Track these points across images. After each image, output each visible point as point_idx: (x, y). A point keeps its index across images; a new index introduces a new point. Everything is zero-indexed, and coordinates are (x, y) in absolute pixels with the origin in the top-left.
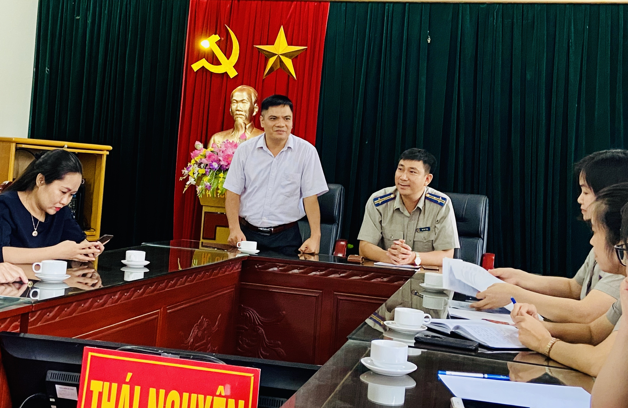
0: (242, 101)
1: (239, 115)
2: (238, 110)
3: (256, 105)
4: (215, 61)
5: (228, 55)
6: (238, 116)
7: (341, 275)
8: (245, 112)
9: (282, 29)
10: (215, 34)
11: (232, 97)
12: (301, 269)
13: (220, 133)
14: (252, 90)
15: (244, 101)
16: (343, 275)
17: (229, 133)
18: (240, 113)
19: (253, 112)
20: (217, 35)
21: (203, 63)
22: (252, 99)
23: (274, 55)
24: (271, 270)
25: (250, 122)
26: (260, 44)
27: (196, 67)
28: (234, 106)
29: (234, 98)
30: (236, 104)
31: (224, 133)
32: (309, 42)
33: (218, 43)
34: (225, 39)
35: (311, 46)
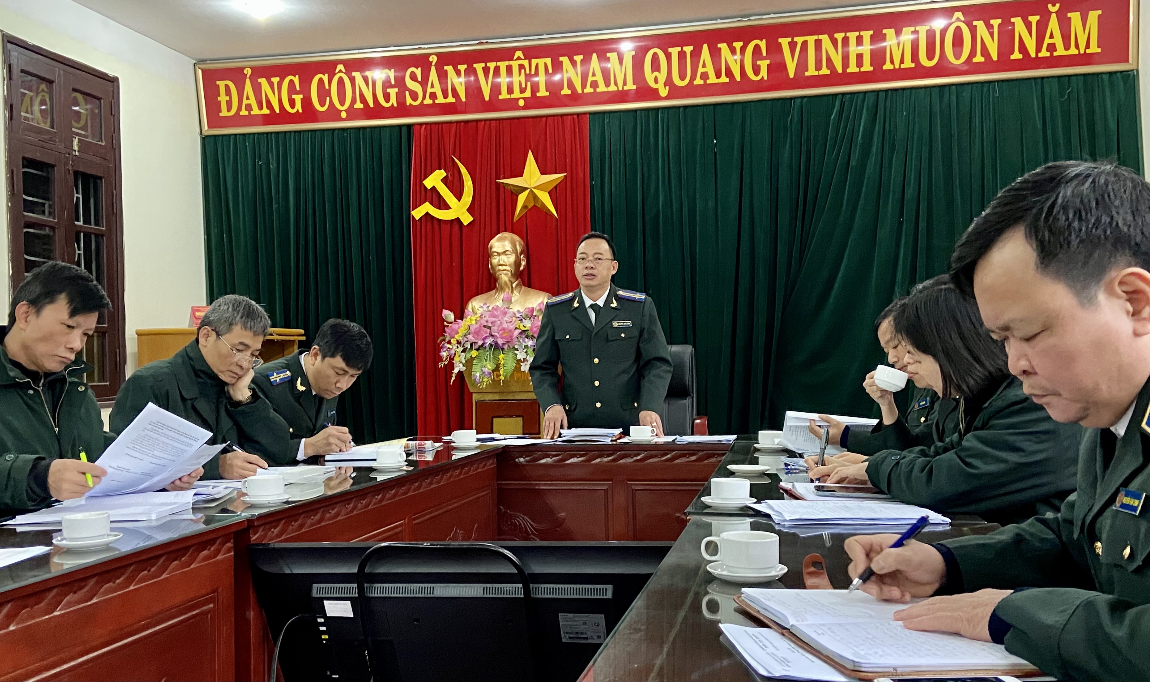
0: (504, 253)
1: (504, 270)
2: (502, 265)
3: (522, 256)
4: (443, 205)
5: (458, 193)
6: (501, 272)
7: (635, 458)
8: (510, 266)
9: (530, 155)
10: (440, 169)
11: (491, 248)
12: (581, 456)
13: (479, 297)
14: (516, 238)
15: (507, 253)
16: (639, 457)
17: (492, 296)
18: (504, 268)
19: (520, 266)
20: (442, 171)
21: (427, 208)
22: (517, 249)
23: (524, 189)
24: (543, 461)
25: (517, 279)
26: (504, 178)
27: (418, 213)
28: (495, 261)
29: (494, 250)
30: (497, 258)
31: (484, 296)
32: (568, 168)
33: (445, 181)
34: (453, 175)
35: (571, 173)
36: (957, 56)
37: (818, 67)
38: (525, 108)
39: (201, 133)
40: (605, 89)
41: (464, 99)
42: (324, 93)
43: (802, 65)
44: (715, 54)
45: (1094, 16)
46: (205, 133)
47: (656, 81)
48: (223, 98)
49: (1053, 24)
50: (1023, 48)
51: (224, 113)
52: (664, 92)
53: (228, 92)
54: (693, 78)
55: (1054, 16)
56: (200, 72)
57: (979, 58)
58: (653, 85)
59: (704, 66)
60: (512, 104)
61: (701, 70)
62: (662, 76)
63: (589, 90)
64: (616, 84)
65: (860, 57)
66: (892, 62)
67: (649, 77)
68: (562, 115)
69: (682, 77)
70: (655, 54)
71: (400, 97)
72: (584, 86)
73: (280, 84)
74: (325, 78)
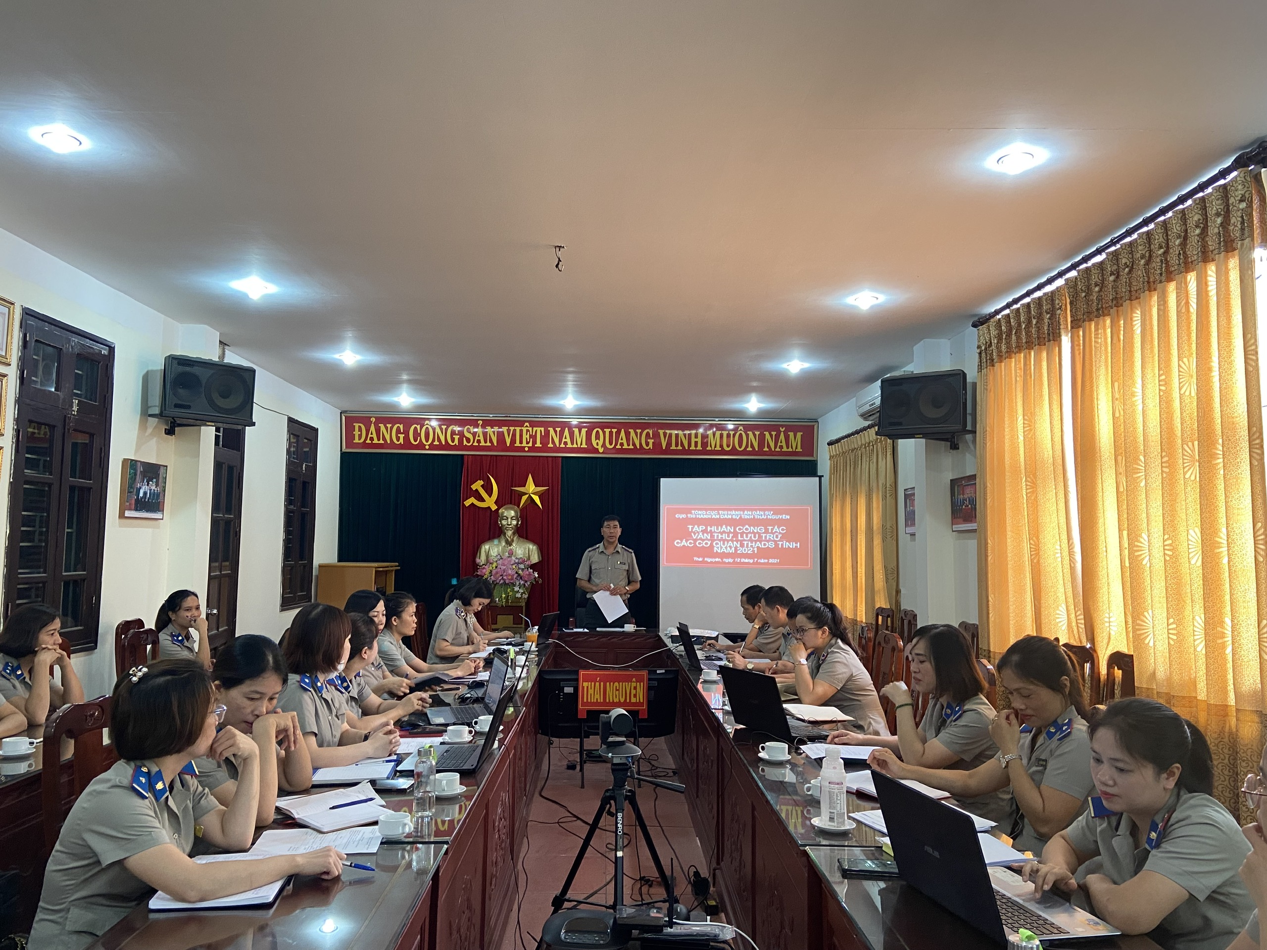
4: (481, 499)
5: (490, 493)
9: (530, 478)
10: (480, 480)
13: (489, 541)
20: (482, 481)
21: (472, 500)
23: (526, 494)
26: (515, 487)
27: (467, 503)
32: (550, 485)
33: (482, 486)
34: (487, 484)
35: (552, 487)
36: (740, 447)
37: (677, 445)
38: (528, 451)
39: (341, 450)
40: (571, 446)
41: (495, 444)
42: (417, 435)
43: (669, 444)
44: (628, 434)
45: (799, 435)
46: (343, 450)
47: (597, 444)
48: (357, 433)
49: (782, 436)
50: (769, 446)
51: (356, 441)
52: (601, 450)
53: (360, 429)
54: (616, 444)
55: (782, 433)
56: (344, 418)
57: (749, 449)
58: (595, 446)
59: (622, 439)
60: (522, 449)
61: (620, 441)
62: (601, 442)
63: (562, 446)
64: (577, 444)
65: (696, 443)
66: (711, 446)
67: (594, 442)
68: (547, 457)
69: (611, 444)
70: (597, 431)
71: (460, 441)
72: (560, 444)
73: (391, 428)
74: (418, 427)
